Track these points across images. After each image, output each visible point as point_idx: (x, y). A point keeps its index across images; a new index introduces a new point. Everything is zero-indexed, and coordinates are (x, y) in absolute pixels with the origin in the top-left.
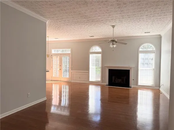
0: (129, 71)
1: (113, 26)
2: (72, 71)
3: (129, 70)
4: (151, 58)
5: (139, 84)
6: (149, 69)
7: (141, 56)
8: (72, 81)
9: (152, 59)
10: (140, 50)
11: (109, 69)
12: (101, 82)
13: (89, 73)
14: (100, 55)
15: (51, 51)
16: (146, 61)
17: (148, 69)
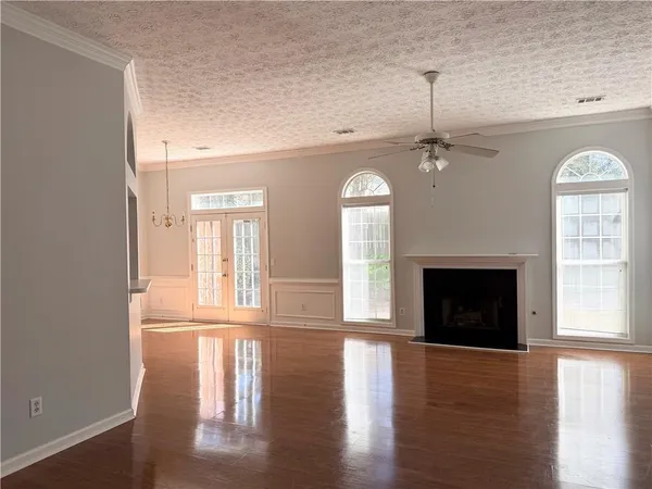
0: (513, 274)
1: (431, 75)
2: (272, 280)
3: (515, 271)
4: (613, 215)
5: (560, 332)
6: (604, 266)
7: (564, 206)
8: (275, 323)
9: (617, 220)
10: (561, 178)
11: (424, 270)
12: (393, 324)
13: (340, 285)
14: (386, 209)
15: (186, 203)
16: (590, 230)
17: (602, 262)
